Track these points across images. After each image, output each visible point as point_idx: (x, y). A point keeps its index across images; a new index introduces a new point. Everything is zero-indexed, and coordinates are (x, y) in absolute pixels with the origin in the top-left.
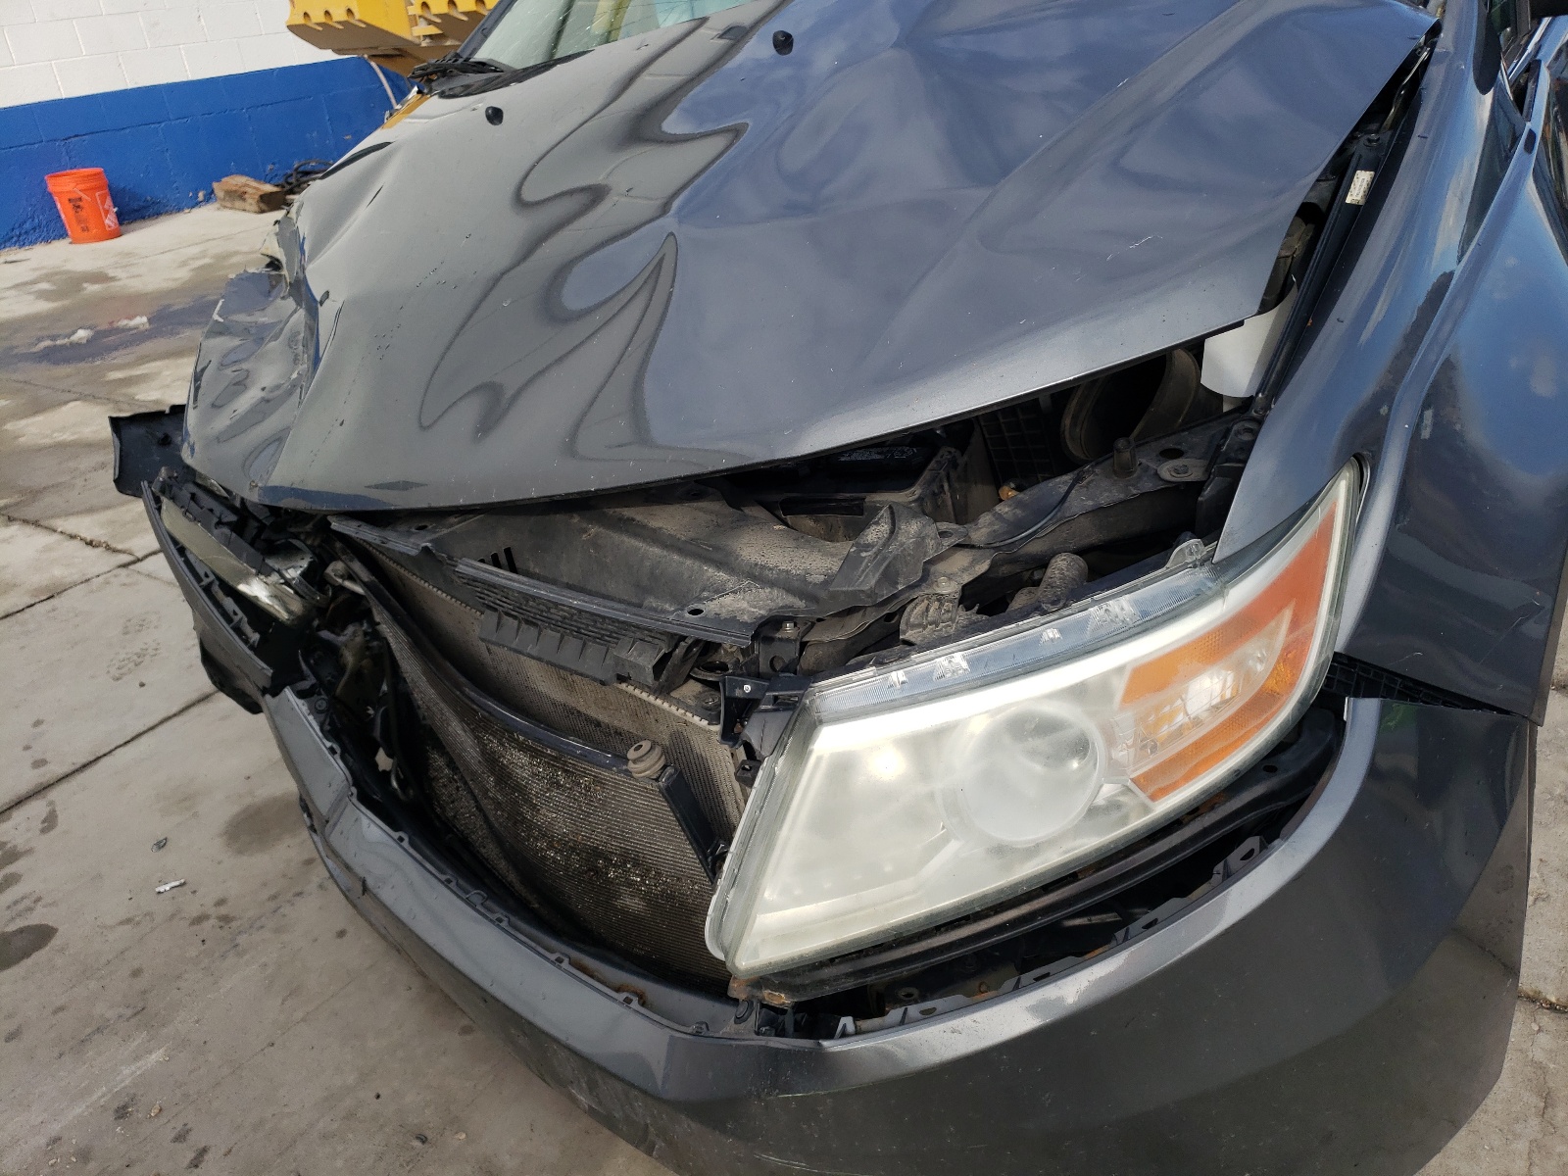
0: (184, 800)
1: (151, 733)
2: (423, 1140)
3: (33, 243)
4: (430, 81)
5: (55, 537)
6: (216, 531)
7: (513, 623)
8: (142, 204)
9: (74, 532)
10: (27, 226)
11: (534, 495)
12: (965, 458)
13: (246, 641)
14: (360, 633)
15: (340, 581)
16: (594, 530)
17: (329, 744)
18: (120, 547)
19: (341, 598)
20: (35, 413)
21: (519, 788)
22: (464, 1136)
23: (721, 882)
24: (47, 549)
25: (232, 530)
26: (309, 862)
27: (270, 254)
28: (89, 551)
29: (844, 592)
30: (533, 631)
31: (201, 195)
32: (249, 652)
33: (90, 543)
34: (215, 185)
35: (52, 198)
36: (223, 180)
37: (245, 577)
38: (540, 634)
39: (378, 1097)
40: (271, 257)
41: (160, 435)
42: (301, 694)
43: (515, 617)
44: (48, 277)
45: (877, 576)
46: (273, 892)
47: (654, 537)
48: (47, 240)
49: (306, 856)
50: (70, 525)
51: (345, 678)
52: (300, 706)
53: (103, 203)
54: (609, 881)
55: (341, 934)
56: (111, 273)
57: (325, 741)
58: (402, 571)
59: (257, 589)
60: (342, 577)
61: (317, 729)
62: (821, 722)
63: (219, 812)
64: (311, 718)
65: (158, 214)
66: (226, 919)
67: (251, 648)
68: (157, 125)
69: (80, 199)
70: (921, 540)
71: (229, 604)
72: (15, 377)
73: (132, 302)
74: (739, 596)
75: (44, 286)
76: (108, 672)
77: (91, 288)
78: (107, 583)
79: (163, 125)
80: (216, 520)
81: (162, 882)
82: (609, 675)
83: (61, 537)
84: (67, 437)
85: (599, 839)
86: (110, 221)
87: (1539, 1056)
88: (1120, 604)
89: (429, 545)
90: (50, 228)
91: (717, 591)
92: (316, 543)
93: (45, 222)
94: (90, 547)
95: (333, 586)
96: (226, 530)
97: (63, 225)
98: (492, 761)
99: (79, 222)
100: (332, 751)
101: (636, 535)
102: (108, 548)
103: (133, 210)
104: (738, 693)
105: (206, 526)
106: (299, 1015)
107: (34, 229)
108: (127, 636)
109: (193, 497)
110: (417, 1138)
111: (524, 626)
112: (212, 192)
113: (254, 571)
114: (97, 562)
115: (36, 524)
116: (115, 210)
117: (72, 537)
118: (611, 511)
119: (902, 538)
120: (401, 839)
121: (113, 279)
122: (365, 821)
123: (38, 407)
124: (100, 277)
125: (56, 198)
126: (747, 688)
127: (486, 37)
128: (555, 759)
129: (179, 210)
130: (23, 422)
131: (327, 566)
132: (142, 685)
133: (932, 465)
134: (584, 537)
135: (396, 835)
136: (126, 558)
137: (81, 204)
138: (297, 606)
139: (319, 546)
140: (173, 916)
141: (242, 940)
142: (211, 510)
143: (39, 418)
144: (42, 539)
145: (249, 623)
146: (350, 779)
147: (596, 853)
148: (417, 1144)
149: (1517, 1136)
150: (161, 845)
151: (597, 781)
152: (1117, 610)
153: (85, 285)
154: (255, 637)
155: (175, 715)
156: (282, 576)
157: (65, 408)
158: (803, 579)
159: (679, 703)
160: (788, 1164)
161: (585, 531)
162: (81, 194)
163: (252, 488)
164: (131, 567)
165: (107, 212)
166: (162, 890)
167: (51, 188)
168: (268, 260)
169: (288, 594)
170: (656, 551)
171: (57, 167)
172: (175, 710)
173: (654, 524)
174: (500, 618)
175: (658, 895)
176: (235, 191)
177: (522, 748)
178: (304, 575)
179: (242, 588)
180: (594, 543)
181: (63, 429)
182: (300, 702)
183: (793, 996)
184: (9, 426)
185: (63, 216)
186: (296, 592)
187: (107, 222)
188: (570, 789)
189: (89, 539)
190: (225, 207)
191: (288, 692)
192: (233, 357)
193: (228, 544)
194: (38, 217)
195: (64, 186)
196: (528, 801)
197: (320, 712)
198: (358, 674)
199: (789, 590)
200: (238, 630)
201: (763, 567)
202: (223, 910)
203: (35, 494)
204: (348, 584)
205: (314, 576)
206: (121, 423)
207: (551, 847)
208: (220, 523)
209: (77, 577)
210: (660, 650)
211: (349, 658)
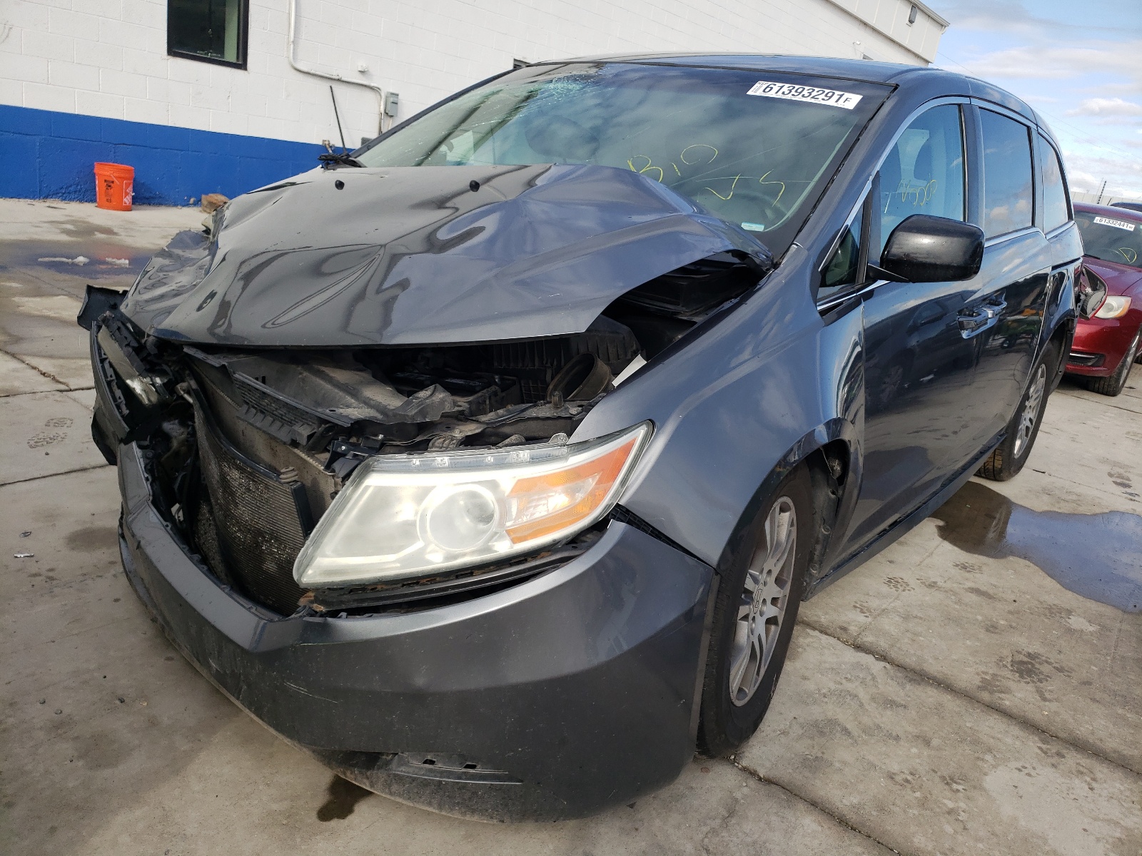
0: (50, 517)
1: (43, 479)
2: (122, 701)
3: (71, 200)
4: (328, 164)
5: (23, 366)
6: (125, 349)
7: (254, 411)
8: (151, 195)
9: (35, 365)
10: (72, 189)
11: (277, 344)
12: (504, 394)
13: (120, 413)
14: (186, 433)
15: (182, 393)
16: (305, 374)
17: (146, 475)
18: (61, 380)
19: (179, 402)
20: (35, 296)
21: (232, 494)
22: (145, 704)
23: (308, 542)
24: (14, 370)
25: (133, 350)
26: (112, 563)
27: (206, 225)
28: (42, 378)
29: (399, 414)
30: (262, 416)
31: (192, 200)
32: (120, 418)
33: (44, 374)
34: (203, 196)
35: (94, 177)
36: (210, 195)
37: (132, 377)
38: (264, 417)
39: (105, 677)
40: (206, 227)
41: (112, 303)
42: (140, 447)
43: (256, 408)
44: (73, 222)
45: (416, 411)
46: (85, 572)
47: (330, 380)
48: (81, 201)
49: (112, 559)
50: (34, 361)
51: (169, 454)
52: (137, 452)
53: (127, 188)
54: (262, 551)
55: (117, 600)
56: (116, 230)
57: (145, 474)
58: (214, 386)
59: (136, 385)
60: (184, 391)
61: (143, 466)
62: (373, 471)
63: (68, 527)
64: (142, 460)
65: (160, 204)
66: (52, 579)
67: (122, 416)
68: (179, 152)
69: (113, 182)
70: (443, 401)
71: (118, 393)
72: (30, 273)
73: (123, 251)
74: (356, 409)
75: (69, 227)
76: (28, 443)
77: (99, 236)
78: (46, 397)
79: (182, 153)
80: (126, 343)
81: (19, 552)
82: (287, 440)
83: (27, 366)
84: (51, 314)
85: (262, 524)
86: (127, 200)
87: (738, 795)
88: (525, 453)
89: (226, 364)
90: (86, 194)
91: (346, 406)
92: (177, 369)
93: (84, 190)
94: (42, 376)
95: (178, 395)
96: (130, 350)
97: (95, 195)
98: (223, 478)
99: (107, 194)
100: (147, 479)
101: (323, 379)
102: (54, 379)
103: (144, 197)
104: (339, 450)
105: (120, 345)
106: (75, 632)
107: (75, 192)
108: (47, 427)
109: (119, 329)
110: (119, 699)
111: (259, 414)
112: (200, 200)
113: (137, 373)
114: (46, 385)
115: (13, 356)
116: (134, 194)
117: (34, 368)
118: (316, 366)
119: (434, 398)
120: (167, 526)
121: (116, 234)
122: (151, 514)
123: (39, 293)
124: (108, 231)
125: (97, 177)
126: (344, 448)
127: (369, 150)
128: (251, 474)
129: (175, 205)
130: (26, 299)
131: (178, 383)
132: (47, 454)
133: (485, 391)
134: (300, 376)
135: (165, 523)
136: (62, 387)
137: (112, 185)
138: (154, 398)
139: (177, 371)
140: (19, 570)
141: (56, 590)
142: (126, 338)
143: (38, 299)
144: (13, 364)
145: (126, 405)
146: (151, 493)
147: (260, 533)
148: (118, 702)
149: (705, 824)
150: (26, 534)
151: (267, 487)
152: (522, 456)
153: (96, 233)
154: (126, 412)
155: (62, 474)
156: (152, 380)
157: (55, 298)
158: (385, 407)
159: (317, 460)
160: (298, 689)
161: (301, 374)
162: (115, 180)
163: (151, 328)
164: (65, 393)
165: (127, 194)
166: (19, 556)
167: (96, 171)
168: (204, 229)
169: (151, 390)
170: (328, 386)
171: (104, 158)
172: (63, 471)
173: (332, 374)
174: (249, 408)
175: (282, 560)
176: (215, 204)
177: (238, 468)
178: (164, 384)
179: (128, 382)
180: (303, 380)
181: (50, 309)
182: (138, 450)
183: (327, 608)
184: (16, 299)
185: (97, 189)
186: (156, 391)
187: (125, 200)
188: (254, 492)
189: (44, 371)
190: (205, 211)
191: (134, 444)
192: (166, 269)
193: (129, 356)
194: (81, 186)
195: (104, 171)
196: (234, 501)
197: (147, 458)
198: (177, 453)
199: (378, 411)
200: (118, 407)
201: (371, 399)
202: (51, 574)
203: (18, 340)
204: (186, 396)
205: (169, 387)
206: (93, 290)
207: (240, 530)
208: (128, 345)
209: (28, 389)
210: (314, 429)
211: (175, 444)
